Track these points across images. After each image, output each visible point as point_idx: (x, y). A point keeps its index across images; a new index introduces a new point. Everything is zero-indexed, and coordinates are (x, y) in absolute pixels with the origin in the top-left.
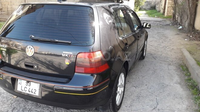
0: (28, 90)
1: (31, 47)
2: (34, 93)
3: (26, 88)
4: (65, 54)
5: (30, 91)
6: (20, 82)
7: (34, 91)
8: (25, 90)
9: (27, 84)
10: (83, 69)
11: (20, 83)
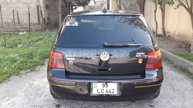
0: (105, 91)
1: (106, 53)
2: (113, 93)
3: (103, 90)
4: (139, 55)
5: (107, 92)
6: (95, 85)
7: (112, 91)
8: (103, 92)
9: (104, 86)
10: (153, 65)
11: (96, 87)
